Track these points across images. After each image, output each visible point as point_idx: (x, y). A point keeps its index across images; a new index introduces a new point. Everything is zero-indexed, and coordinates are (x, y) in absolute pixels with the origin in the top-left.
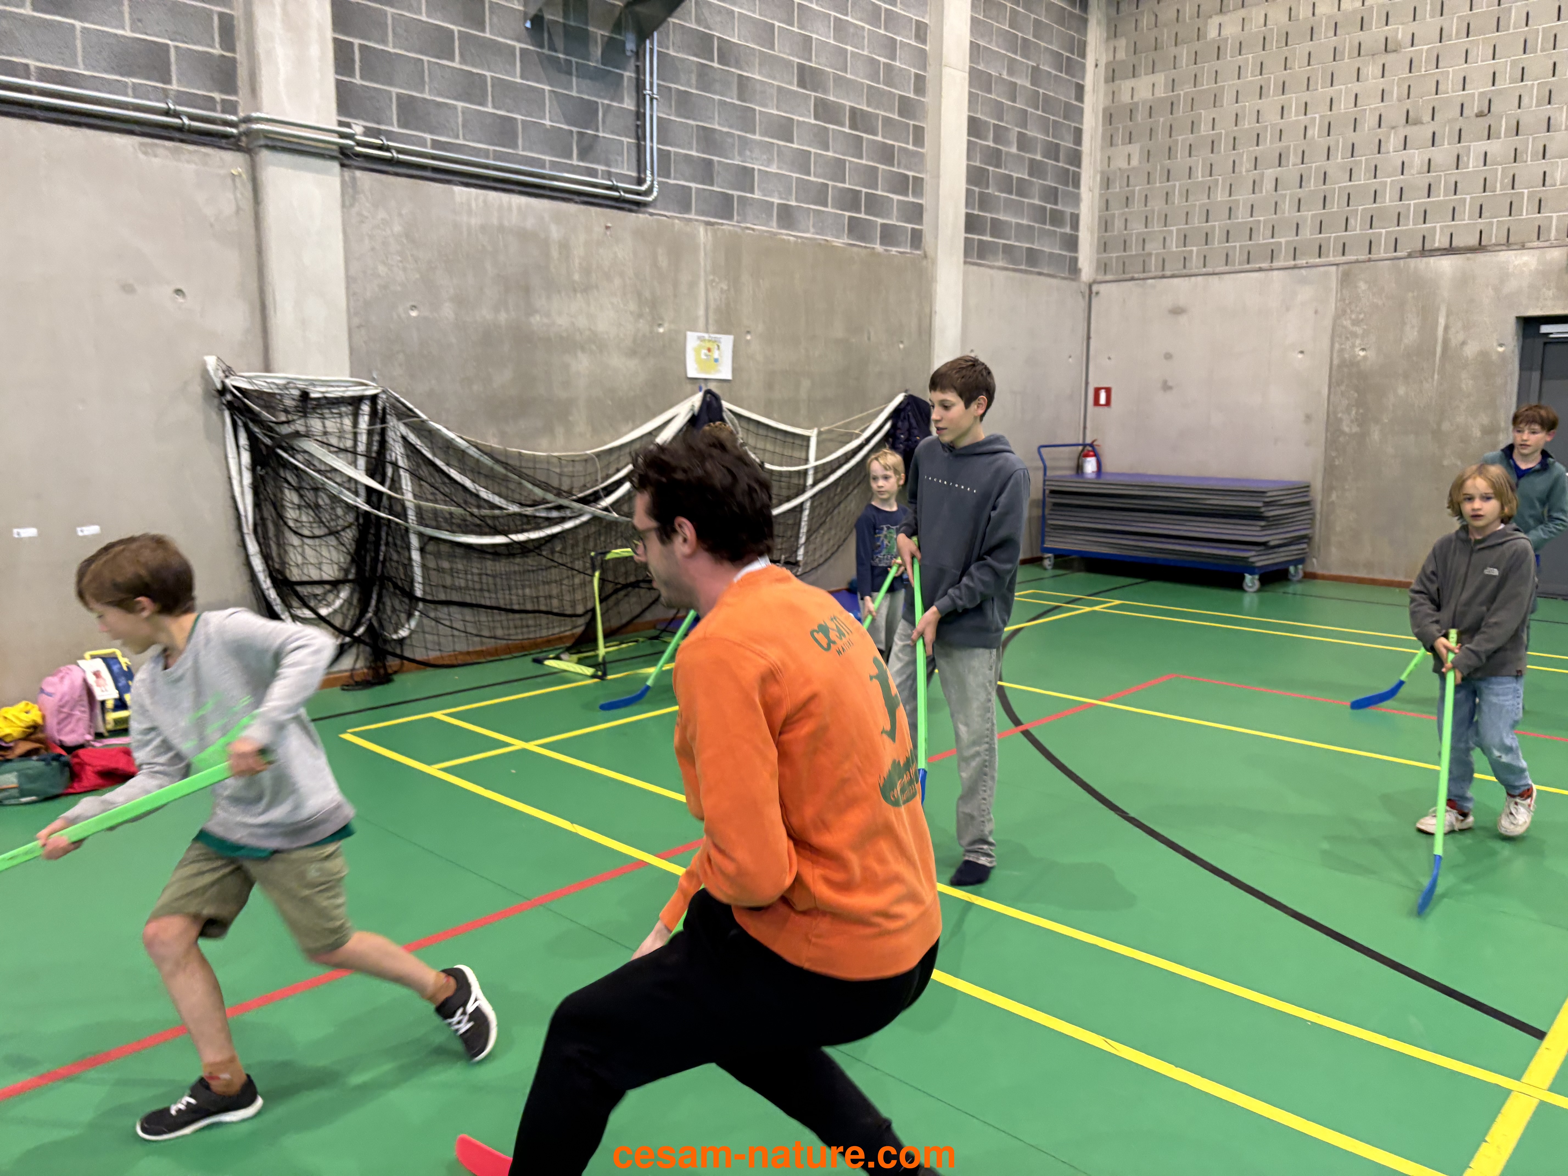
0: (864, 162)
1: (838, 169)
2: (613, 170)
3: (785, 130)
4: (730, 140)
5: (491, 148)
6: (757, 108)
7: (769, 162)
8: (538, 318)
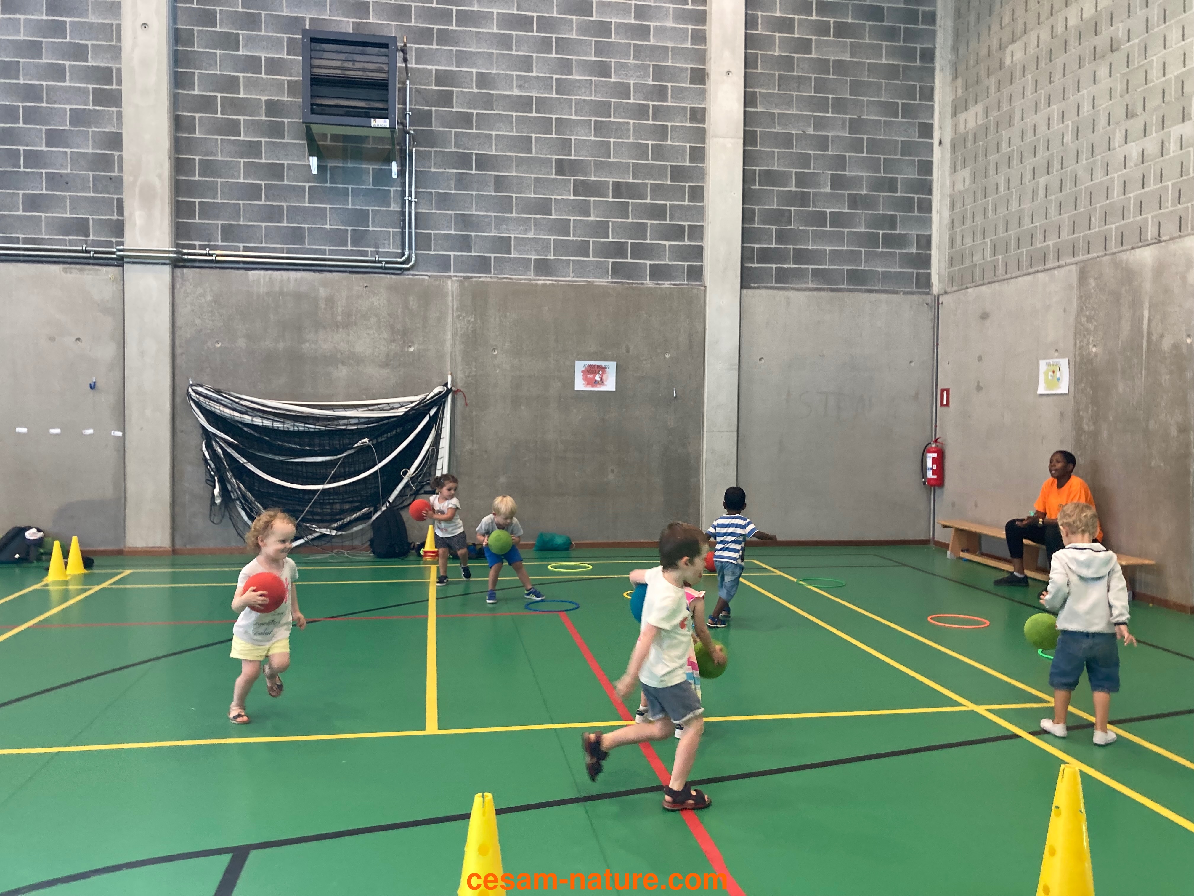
0: (630, 220)
1: (601, 229)
2: (380, 250)
3: (544, 207)
4: (486, 220)
5: (285, 246)
6: (514, 195)
7: (526, 231)
8: (307, 345)
